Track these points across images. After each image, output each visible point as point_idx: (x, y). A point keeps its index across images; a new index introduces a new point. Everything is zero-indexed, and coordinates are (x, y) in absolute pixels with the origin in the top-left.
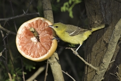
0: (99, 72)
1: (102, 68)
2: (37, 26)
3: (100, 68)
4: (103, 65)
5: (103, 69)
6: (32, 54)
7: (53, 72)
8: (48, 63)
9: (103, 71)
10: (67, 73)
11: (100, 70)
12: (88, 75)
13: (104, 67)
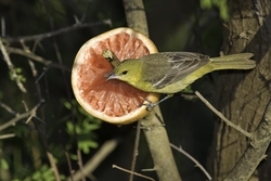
0: (257, 142)
1: (264, 132)
2: (118, 48)
3: (259, 134)
4: (267, 127)
5: (266, 136)
6: (108, 109)
7: (151, 148)
8: (139, 128)
9: (266, 139)
10: (180, 150)
11: (259, 138)
12: (224, 152)
13: (267, 130)
